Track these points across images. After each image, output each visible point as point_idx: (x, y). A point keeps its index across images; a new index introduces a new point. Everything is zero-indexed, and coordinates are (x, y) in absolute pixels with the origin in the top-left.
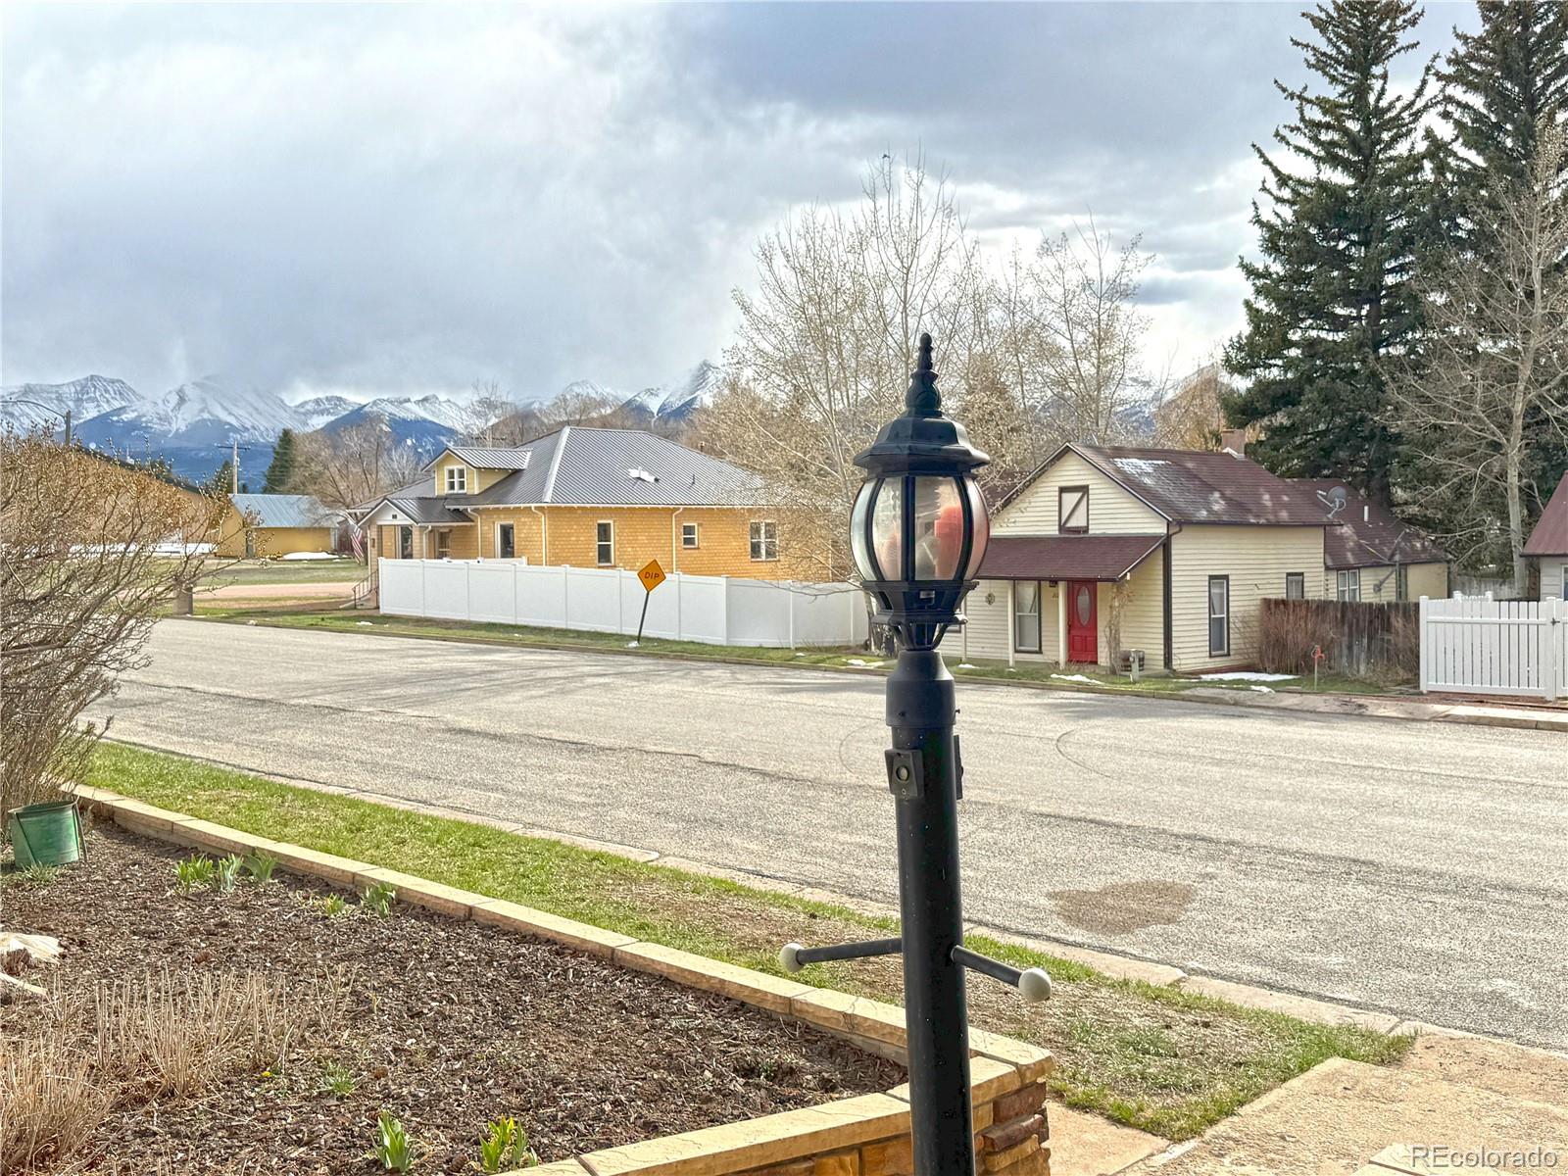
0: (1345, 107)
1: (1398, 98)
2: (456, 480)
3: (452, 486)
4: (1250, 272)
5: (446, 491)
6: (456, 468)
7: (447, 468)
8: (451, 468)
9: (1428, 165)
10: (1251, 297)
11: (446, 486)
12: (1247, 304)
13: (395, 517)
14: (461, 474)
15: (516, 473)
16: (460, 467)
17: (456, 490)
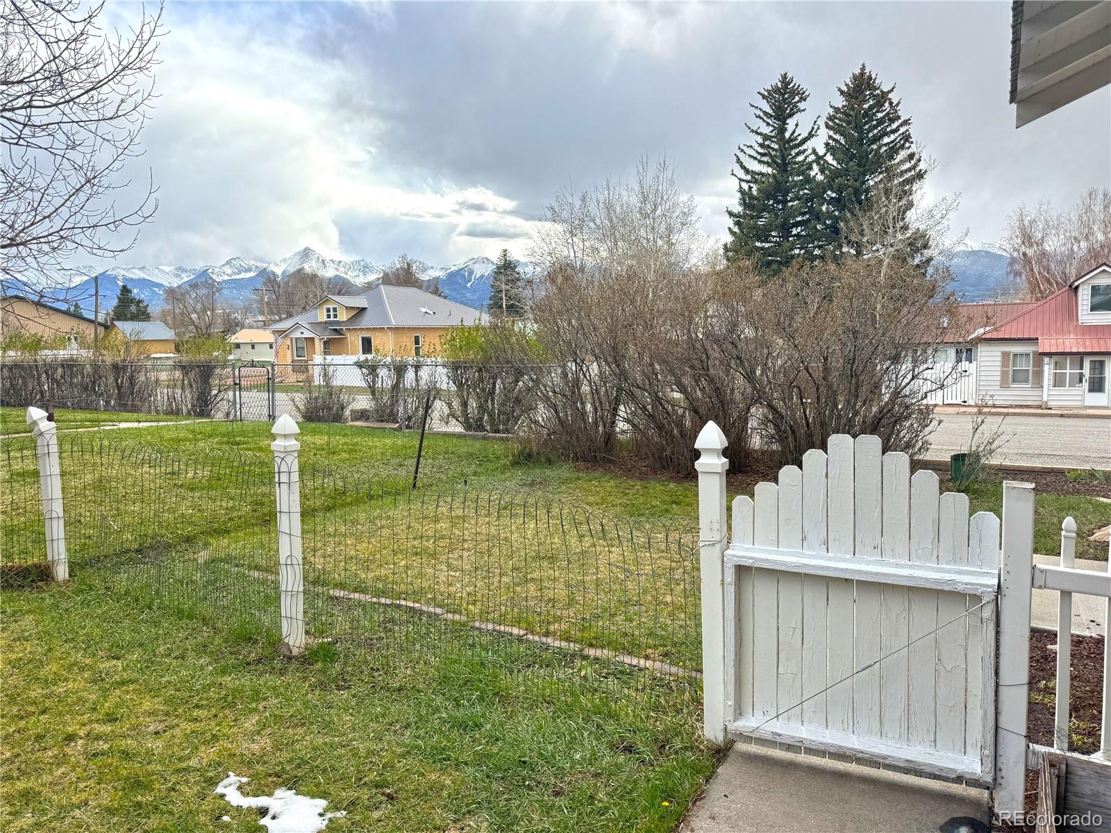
0: (773, 137)
1: (799, 135)
2: (332, 313)
3: (329, 316)
4: (731, 214)
5: (325, 319)
6: (331, 307)
7: (325, 307)
8: (328, 307)
9: (815, 166)
10: (732, 226)
11: (325, 316)
12: (730, 229)
13: (302, 333)
14: (335, 310)
15: (364, 309)
16: (334, 306)
17: (332, 319)
